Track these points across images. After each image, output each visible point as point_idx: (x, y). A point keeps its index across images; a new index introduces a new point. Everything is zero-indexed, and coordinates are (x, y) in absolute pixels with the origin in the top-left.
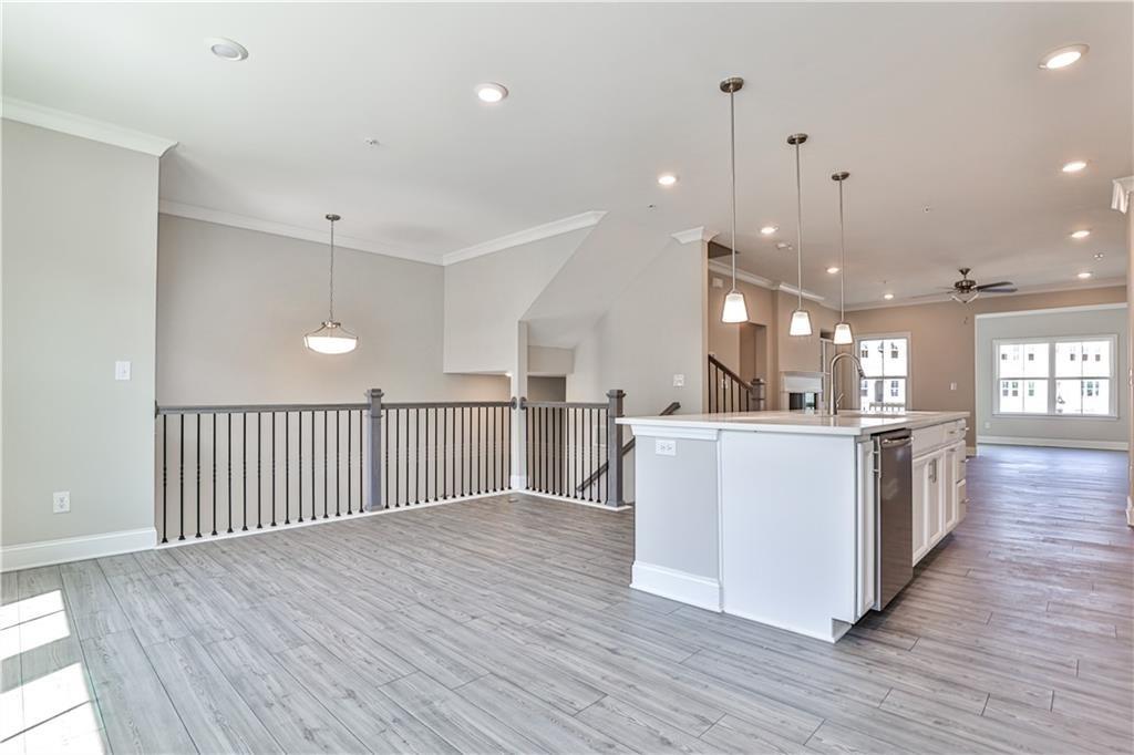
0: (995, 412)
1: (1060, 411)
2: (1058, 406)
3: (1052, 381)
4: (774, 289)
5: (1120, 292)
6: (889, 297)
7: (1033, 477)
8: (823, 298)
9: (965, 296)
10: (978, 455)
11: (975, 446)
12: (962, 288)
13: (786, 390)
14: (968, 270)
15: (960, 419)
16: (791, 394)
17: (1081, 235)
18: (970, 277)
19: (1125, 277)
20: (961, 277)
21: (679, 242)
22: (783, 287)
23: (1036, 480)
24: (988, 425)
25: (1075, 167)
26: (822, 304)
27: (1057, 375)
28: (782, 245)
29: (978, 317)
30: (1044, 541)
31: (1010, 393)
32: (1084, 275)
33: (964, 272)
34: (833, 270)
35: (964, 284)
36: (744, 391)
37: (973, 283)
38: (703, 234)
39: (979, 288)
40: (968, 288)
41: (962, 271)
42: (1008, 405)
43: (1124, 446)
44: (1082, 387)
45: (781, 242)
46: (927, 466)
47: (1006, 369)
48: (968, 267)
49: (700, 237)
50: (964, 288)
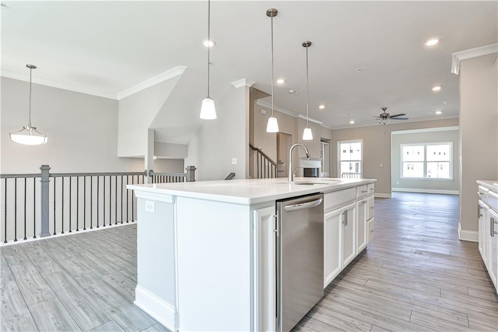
0: (401, 177)
1: (429, 176)
2: (428, 174)
3: (425, 162)
4: (296, 117)
5: (455, 121)
6: (352, 122)
7: (415, 209)
8: (321, 123)
9: (385, 121)
10: (392, 197)
11: (391, 193)
12: (383, 117)
13: (302, 166)
14: (386, 109)
15: (371, 183)
16: (304, 169)
17: (437, 89)
18: (387, 112)
19: (458, 113)
20: (383, 112)
21: (235, 87)
22: (300, 116)
23: (417, 211)
24: (398, 183)
25: (432, 42)
26: (321, 125)
27: (428, 160)
28: (291, 91)
29: (393, 133)
30: (415, 253)
31: (410, 168)
32: (439, 113)
33: (384, 109)
34: (322, 107)
35: (384, 115)
36: (274, 167)
37: (388, 114)
38: (246, 83)
39: (391, 117)
40: (386, 117)
41: (383, 109)
42: (407, 174)
43: (457, 192)
44: (438, 166)
45: (291, 89)
46: (341, 214)
47: (405, 157)
48: (386, 107)
49: (244, 84)
50: (384, 117)
